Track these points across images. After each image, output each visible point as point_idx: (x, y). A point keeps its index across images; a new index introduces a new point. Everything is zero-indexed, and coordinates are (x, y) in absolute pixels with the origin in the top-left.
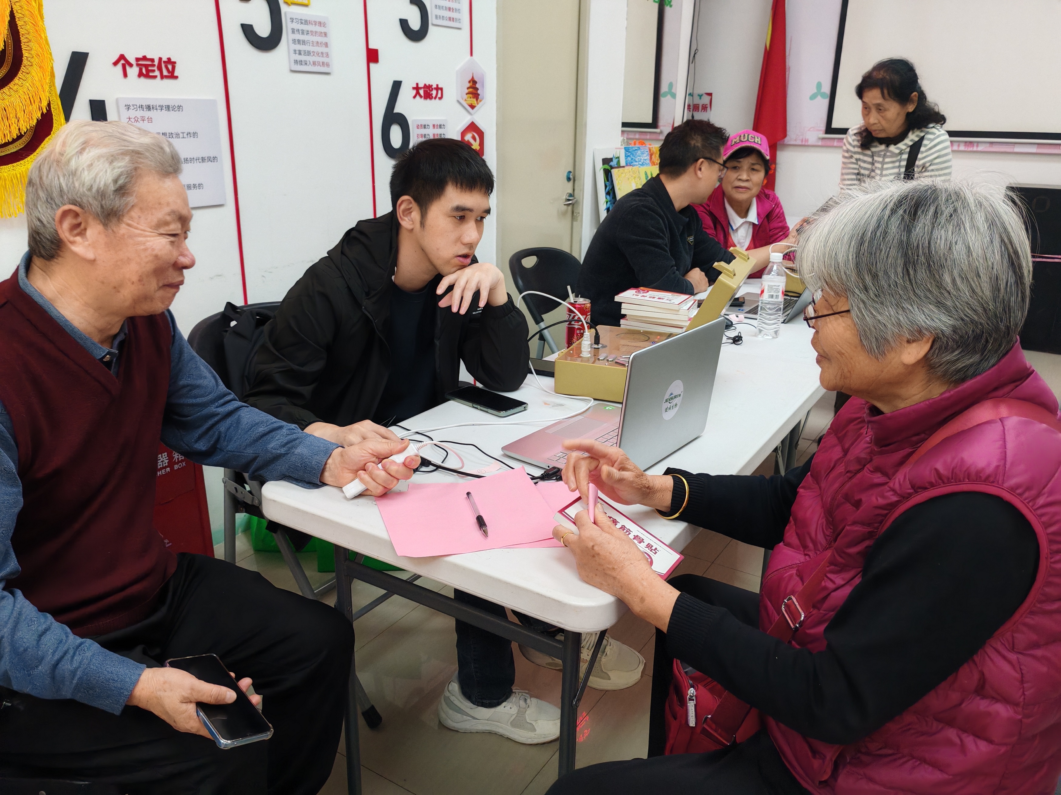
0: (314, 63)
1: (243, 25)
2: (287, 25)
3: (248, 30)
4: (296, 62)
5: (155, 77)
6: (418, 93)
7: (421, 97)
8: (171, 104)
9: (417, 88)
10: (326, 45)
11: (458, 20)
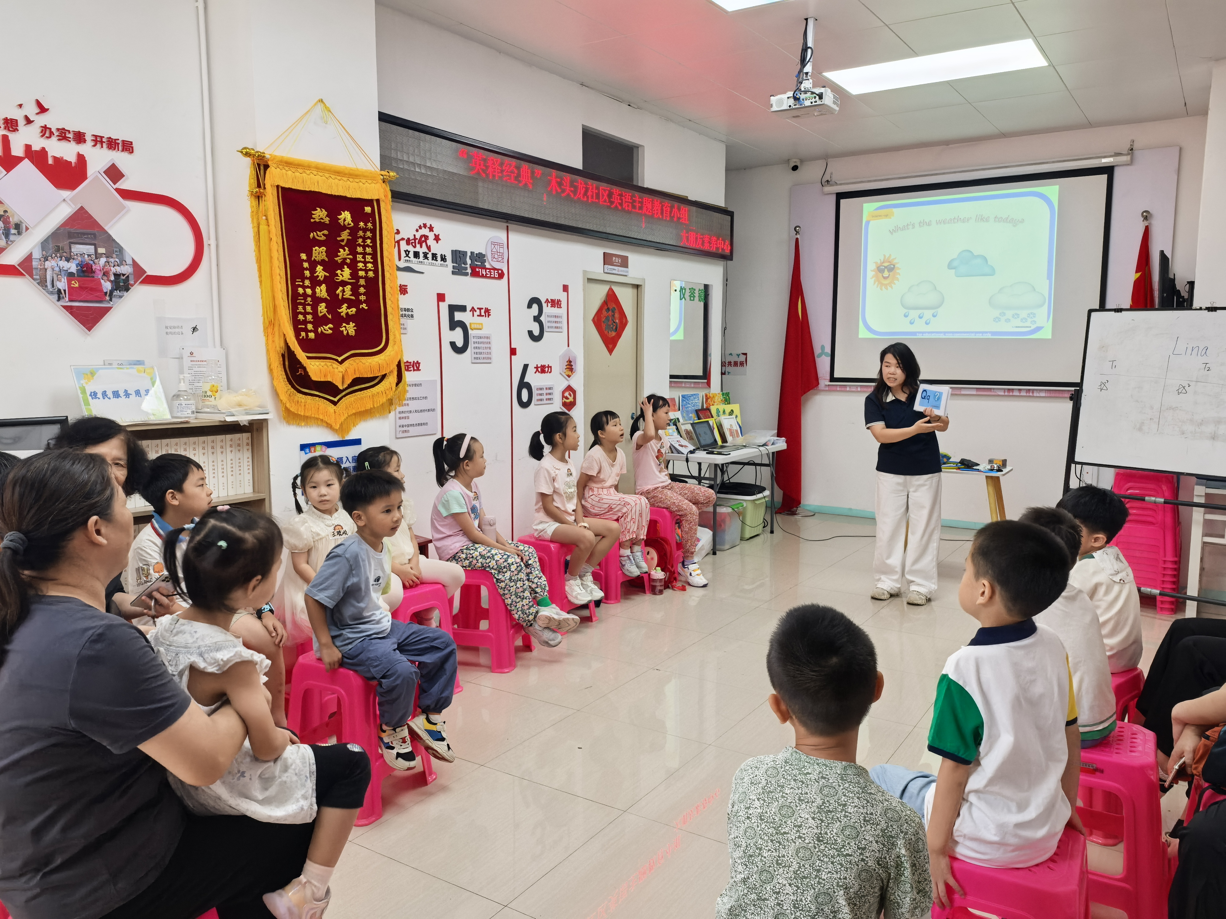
0: (484, 358)
1: (450, 342)
2: (471, 340)
3: (453, 344)
4: (475, 358)
5: (411, 370)
6: (537, 370)
7: (539, 372)
8: (417, 383)
9: (537, 368)
10: (490, 348)
11: (561, 328)
